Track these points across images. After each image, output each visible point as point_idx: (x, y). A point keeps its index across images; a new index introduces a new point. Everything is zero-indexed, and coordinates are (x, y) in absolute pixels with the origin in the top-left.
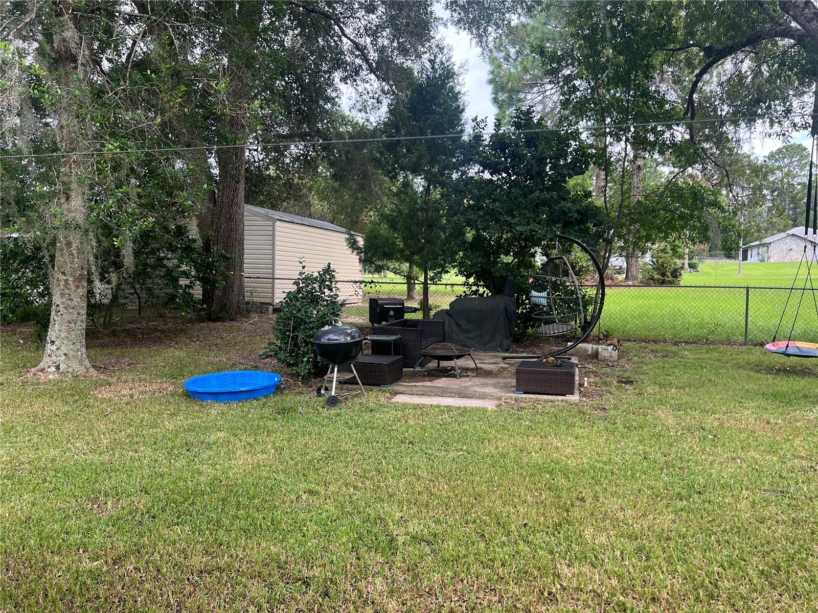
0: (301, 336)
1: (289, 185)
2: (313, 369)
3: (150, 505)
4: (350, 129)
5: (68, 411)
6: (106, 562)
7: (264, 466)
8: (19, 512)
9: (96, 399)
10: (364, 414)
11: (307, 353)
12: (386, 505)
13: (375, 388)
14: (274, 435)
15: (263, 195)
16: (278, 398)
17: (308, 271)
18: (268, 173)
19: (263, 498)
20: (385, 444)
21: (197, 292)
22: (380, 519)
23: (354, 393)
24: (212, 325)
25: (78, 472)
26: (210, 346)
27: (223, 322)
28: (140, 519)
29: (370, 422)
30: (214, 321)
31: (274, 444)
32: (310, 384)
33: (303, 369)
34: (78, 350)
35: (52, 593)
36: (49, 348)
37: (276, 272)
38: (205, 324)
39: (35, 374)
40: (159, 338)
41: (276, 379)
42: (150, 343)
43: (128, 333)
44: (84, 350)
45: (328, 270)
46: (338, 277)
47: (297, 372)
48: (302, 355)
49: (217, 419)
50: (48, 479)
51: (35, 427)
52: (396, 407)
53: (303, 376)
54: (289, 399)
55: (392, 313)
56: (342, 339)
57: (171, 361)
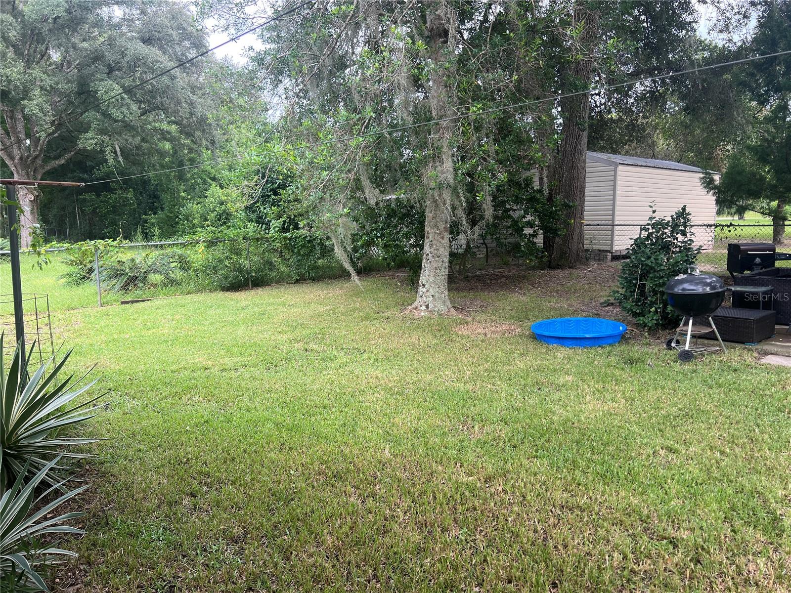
0: (649, 285)
1: (633, 127)
2: (661, 320)
3: (510, 434)
4: (706, 54)
5: (437, 344)
6: (479, 479)
7: (615, 414)
8: (409, 424)
9: (457, 335)
10: (726, 373)
11: (655, 303)
12: (763, 478)
13: (739, 346)
14: (623, 385)
15: (604, 140)
16: (623, 347)
17: (658, 216)
18: (609, 116)
19: (617, 447)
20: (757, 410)
21: (539, 241)
22: (758, 492)
23: (712, 349)
24: (552, 272)
25: (449, 396)
26: (551, 292)
27: (562, 269)
28: (503, 446)
29: (734, 383)
30: (554, 268)
31: (624, 393)
32: (658, 335)
33: (651, 319)
34: (442, 293)
35: (440, 496)
36: (421, 290)
37: (617, 218)
38: (546, 272)
39: (411, 311)
40: (505, 284)
41: (621, 328)
42: (497, 287)
43: (478, 278)
44: (447, 293)
45: (683, 214)
46: (694, 219)
47: (644, 322)
48: (649, 305)
49: (564, 363)
50: (428, 400)
51: (415, 354)
52: (768, 369)
53: (651, 327)
54: (636, 350)
55: (758, 260)
56: (699, 289)
57: (517, 305)
